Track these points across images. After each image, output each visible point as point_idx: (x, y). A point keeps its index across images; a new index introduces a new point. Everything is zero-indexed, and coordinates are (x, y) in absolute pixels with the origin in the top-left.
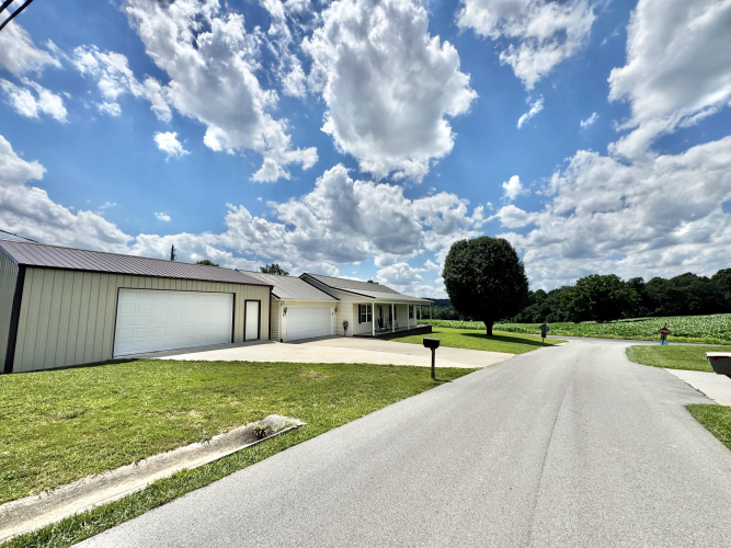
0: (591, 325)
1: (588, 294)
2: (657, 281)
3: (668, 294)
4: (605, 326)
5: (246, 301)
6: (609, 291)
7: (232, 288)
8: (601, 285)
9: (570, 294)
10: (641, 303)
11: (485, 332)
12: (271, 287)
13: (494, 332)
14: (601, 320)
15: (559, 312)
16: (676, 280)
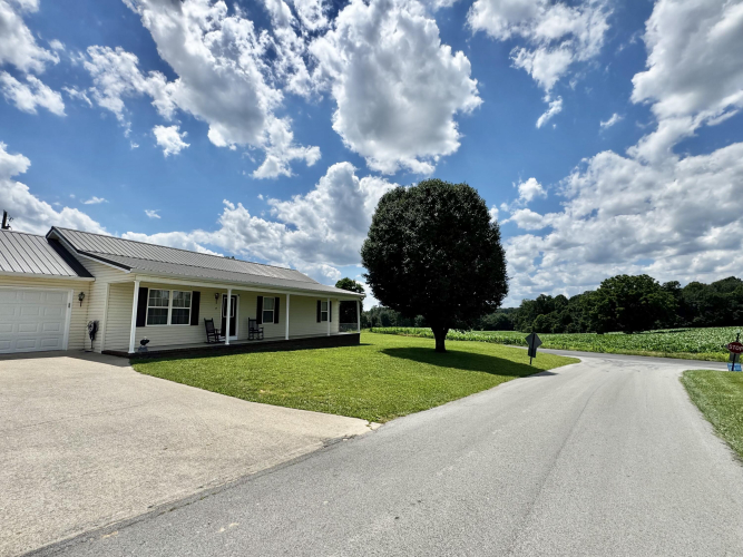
0: (618, 337)
1: (614, 299)
2: (695, 286)
3: (708, 301)
4: (635, 337)
6: (641, 295)
8: (630, 287)
9: (592, 298)
10: (679, 311)
14: (629, 330)
15: (581, 320)
16: (717, 285)
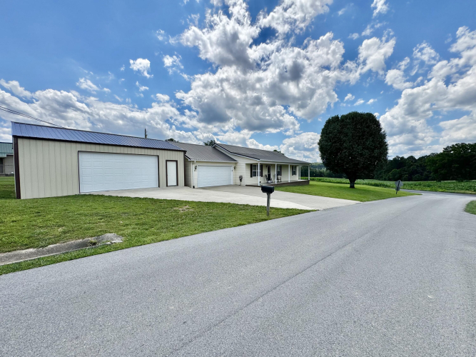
5: (167, 161)
7: (158, 152)
11: (349, 185)
12: (185, 152)
13: (356, 186)
